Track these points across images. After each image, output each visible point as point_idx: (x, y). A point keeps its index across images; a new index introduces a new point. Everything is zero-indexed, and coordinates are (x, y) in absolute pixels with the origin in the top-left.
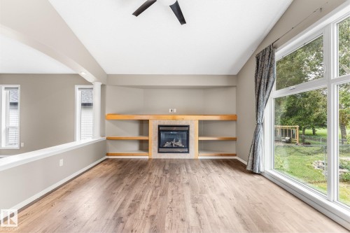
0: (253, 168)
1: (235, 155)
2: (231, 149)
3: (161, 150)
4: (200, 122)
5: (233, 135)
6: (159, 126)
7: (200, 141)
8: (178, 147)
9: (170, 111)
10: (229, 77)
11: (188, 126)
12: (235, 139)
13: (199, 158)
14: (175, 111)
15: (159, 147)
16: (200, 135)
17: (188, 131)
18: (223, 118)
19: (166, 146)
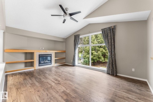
0: (74, 64)
1: (65, 63)
2: (64, 61)
3: (40, 65)
4: (55, 53)
5: (64, 57)
6: (39, 55)
7: (55, 60)
8: (47, 63)
9: (41, 49)
10: (64, 39)
11: (51, 55)
12: (65, 58)
13: (55, 65)
14: (43, 48)
15: (39, 64)
16: (55, 58)
17: (51, 57)
18: (60, 52)
19: (42, 63)
